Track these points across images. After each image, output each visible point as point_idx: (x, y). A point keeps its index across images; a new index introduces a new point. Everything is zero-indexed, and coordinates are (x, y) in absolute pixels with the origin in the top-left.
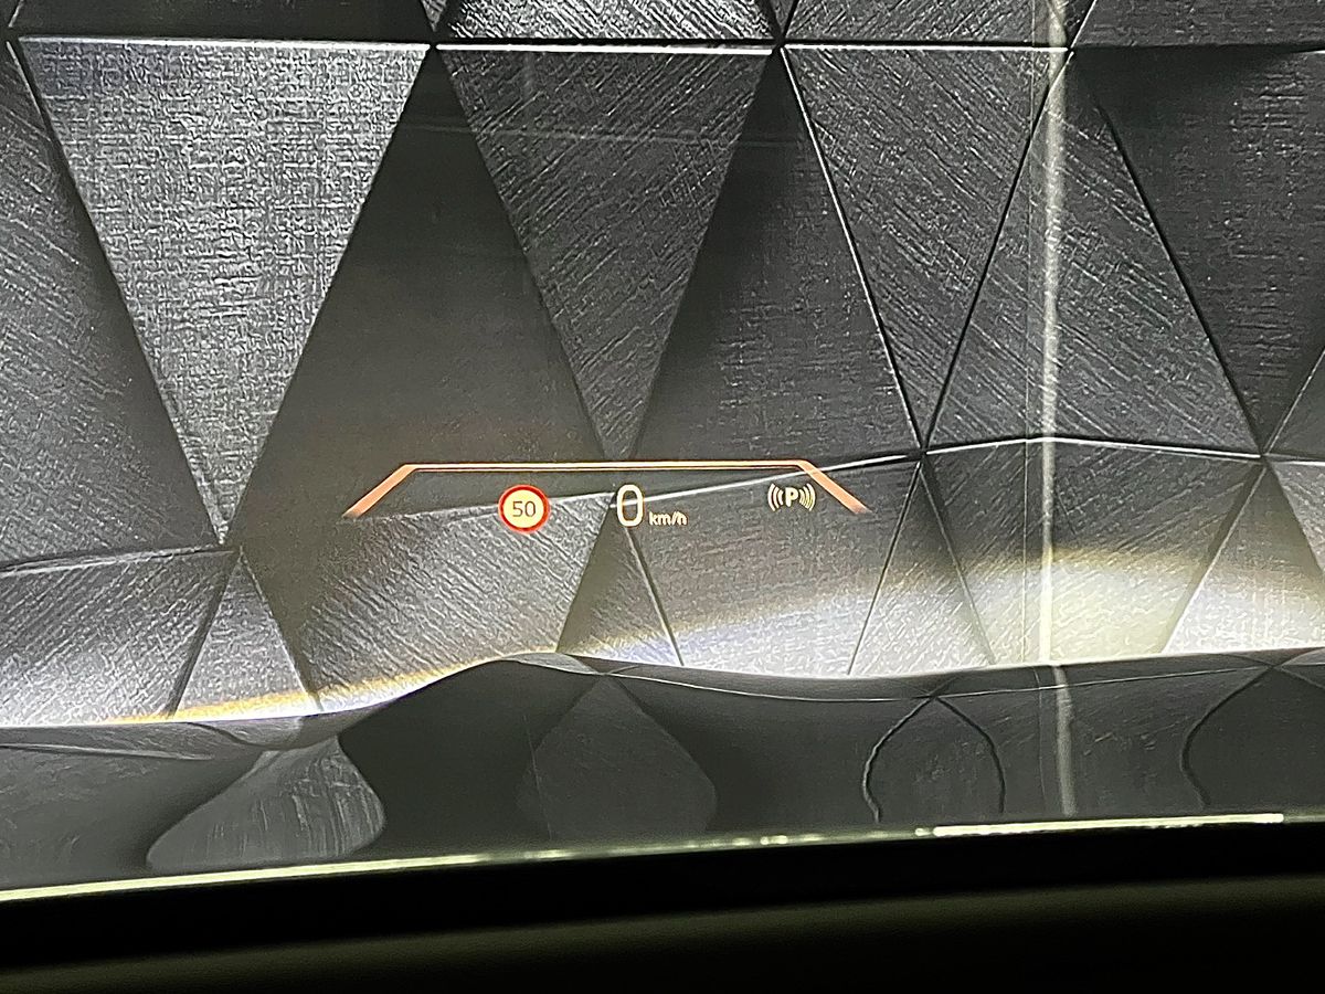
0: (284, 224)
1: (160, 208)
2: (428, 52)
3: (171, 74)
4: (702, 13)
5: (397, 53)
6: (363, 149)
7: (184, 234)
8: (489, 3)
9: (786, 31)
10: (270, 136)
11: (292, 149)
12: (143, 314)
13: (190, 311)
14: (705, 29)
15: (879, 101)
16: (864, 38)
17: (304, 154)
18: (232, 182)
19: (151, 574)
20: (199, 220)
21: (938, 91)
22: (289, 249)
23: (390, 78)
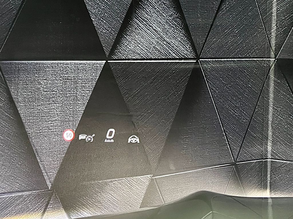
0: (67, 107)
1: (35, 104)
2: (105, 63)
3: (38, 70)
4: (178, 52)
5: (97, 63)
6: (87, 88)
7: (41, 110)
8: (122, 50)
9: (200, 56)
10: (63, 85)
11: (69, 88)
12: (30, 131)
13: (42, 130)
14: (178, 55)
15: (224, 74)
16: (221, 57)
17: (72, 89)
18: (53, 97)
19: (31, 197)
20: (45, 107)
21: (240, 71)
22: (68, 114)
23: (95, 69)
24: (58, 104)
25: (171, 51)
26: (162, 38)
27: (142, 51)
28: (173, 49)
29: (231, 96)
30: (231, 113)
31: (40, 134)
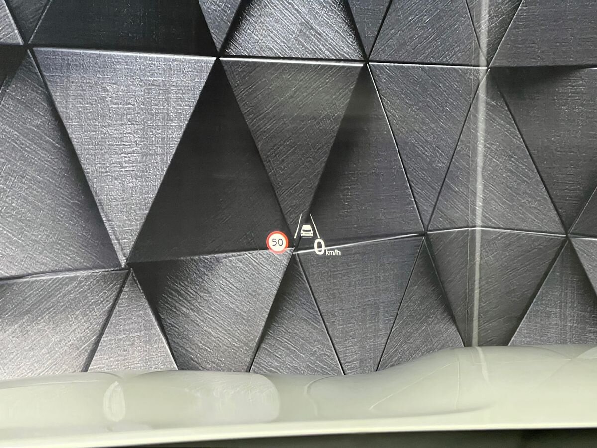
0: (152, 132)
1: (97, 124)
2: (215, 61)
3: (102, 66)
4: (334, 48)
5: (202, 61)
6: (186, 101)
7: (108, 135)
8: (243, 41)
9: (369, 56)
10: (146, 94)
11: (155, 100)
12: (89, 169)
13: (110, 168)
14: (335, 54)
15: (408, 87)
16: (403, 61)
17: (161, 102)
18: (129, 113)
19: (91, 280)
20: (114, 129)
21: (433, 84)
22: (154, 143)
23: (199, 71)
24: (137, 125)
25: (322, 47)
26: (309, 24)
27: (276, 44)
28: (326, 43)
29: (419, 125)
30: (420, 152)
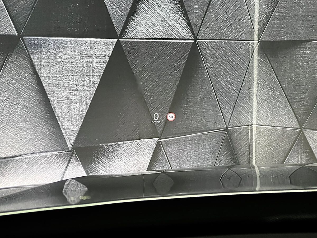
0: (84, 79)
1: (56, 75)
2: (117, 41)
4: (178, 33)
5: (110, 41)
6: (102, 62)
7: (61, 81)
8: (131, 30)
9: (197, 37)
10: (81, 59)
11: (86, 62)
12: (52, 99)
13: (63, 98)
14: (179, 36)
15: (217, 52)
16: (214, 39)
17: (89, 63)
18: (72, 70)
19: (54, 157)
20: (65, 78)
21: (230, 50)
22: (85, 84)
23: (108, 46)
24: (77, 75)
25: (172, 33)
26: (165, 21)
27: (148, 31)
28: (174, 30)
29: (223, 72)
30: (224, 86)
31: (61, 101)
